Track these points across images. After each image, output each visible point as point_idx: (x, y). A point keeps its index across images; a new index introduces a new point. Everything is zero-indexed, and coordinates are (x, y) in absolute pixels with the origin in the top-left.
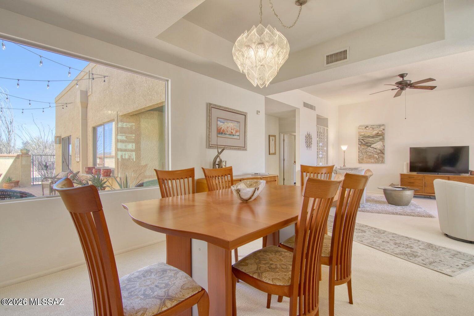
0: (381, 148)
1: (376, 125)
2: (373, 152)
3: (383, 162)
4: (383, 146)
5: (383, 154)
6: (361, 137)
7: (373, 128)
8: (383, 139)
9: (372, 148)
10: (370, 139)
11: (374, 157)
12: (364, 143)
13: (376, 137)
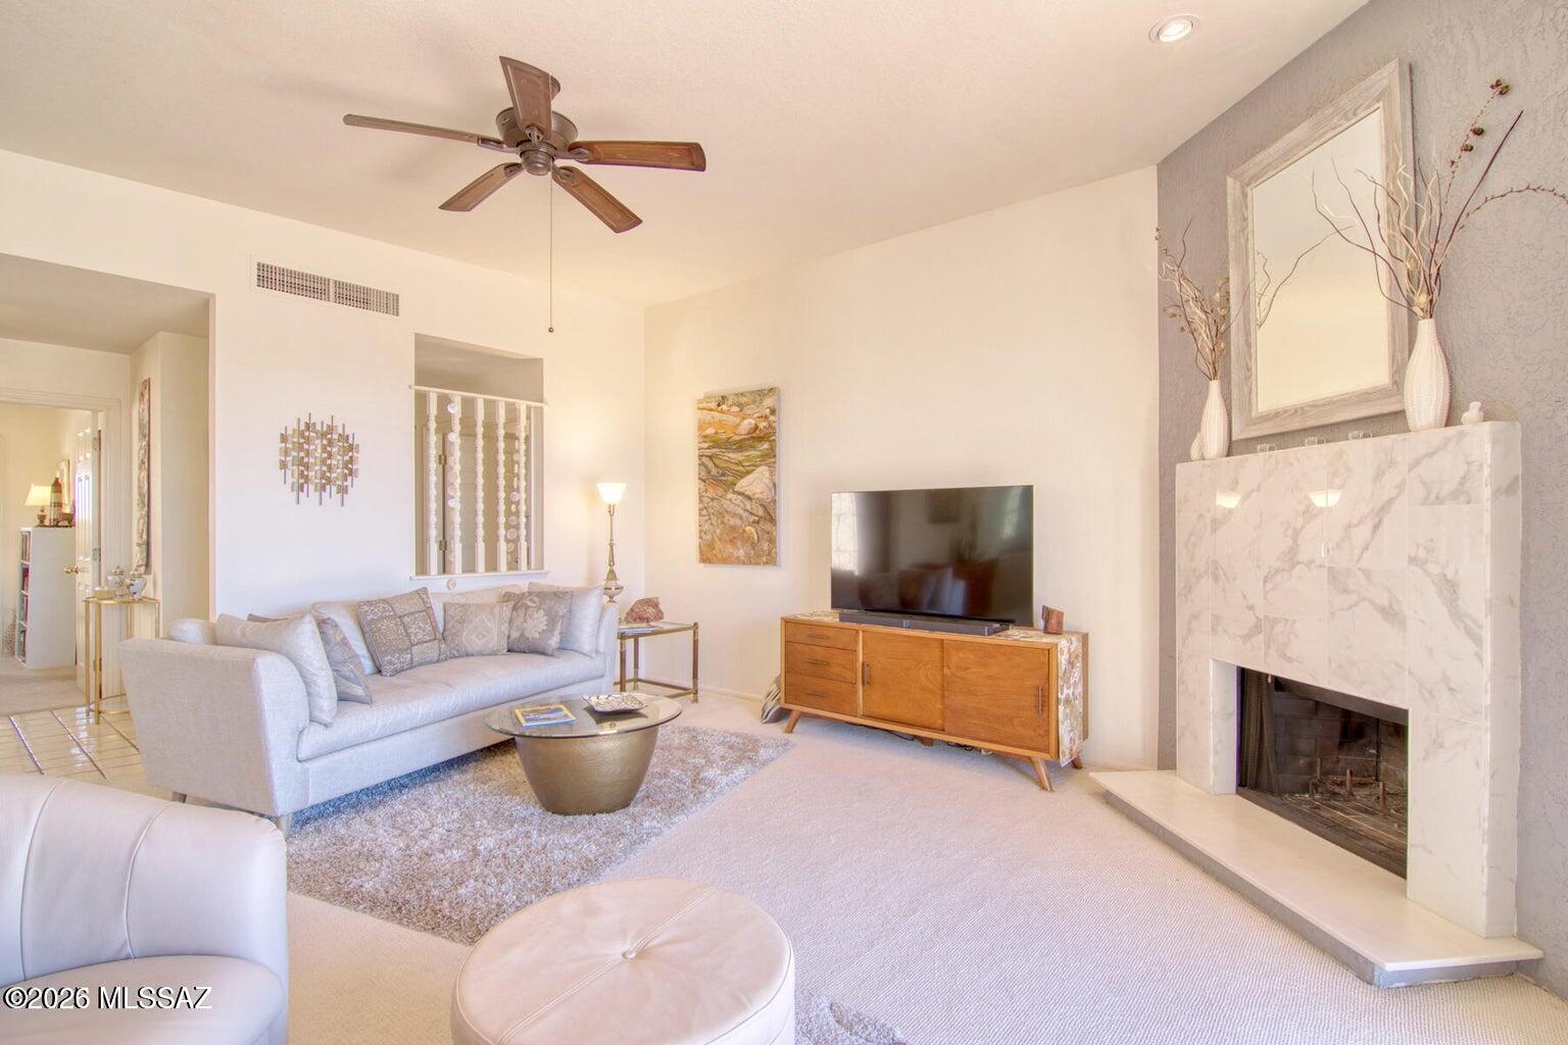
0: (766, 496)
1: (751, 393)
2: (741, 512)
3: (771, 559)
4: (771, 485)
5: (772, 520)
6: (706, 445)
7: (741, 406)
8: (770, 457)
9: (739, 493)
10: (732, 455)
11: (746, 539)
12: (714, 471)
13: (751, 447)
